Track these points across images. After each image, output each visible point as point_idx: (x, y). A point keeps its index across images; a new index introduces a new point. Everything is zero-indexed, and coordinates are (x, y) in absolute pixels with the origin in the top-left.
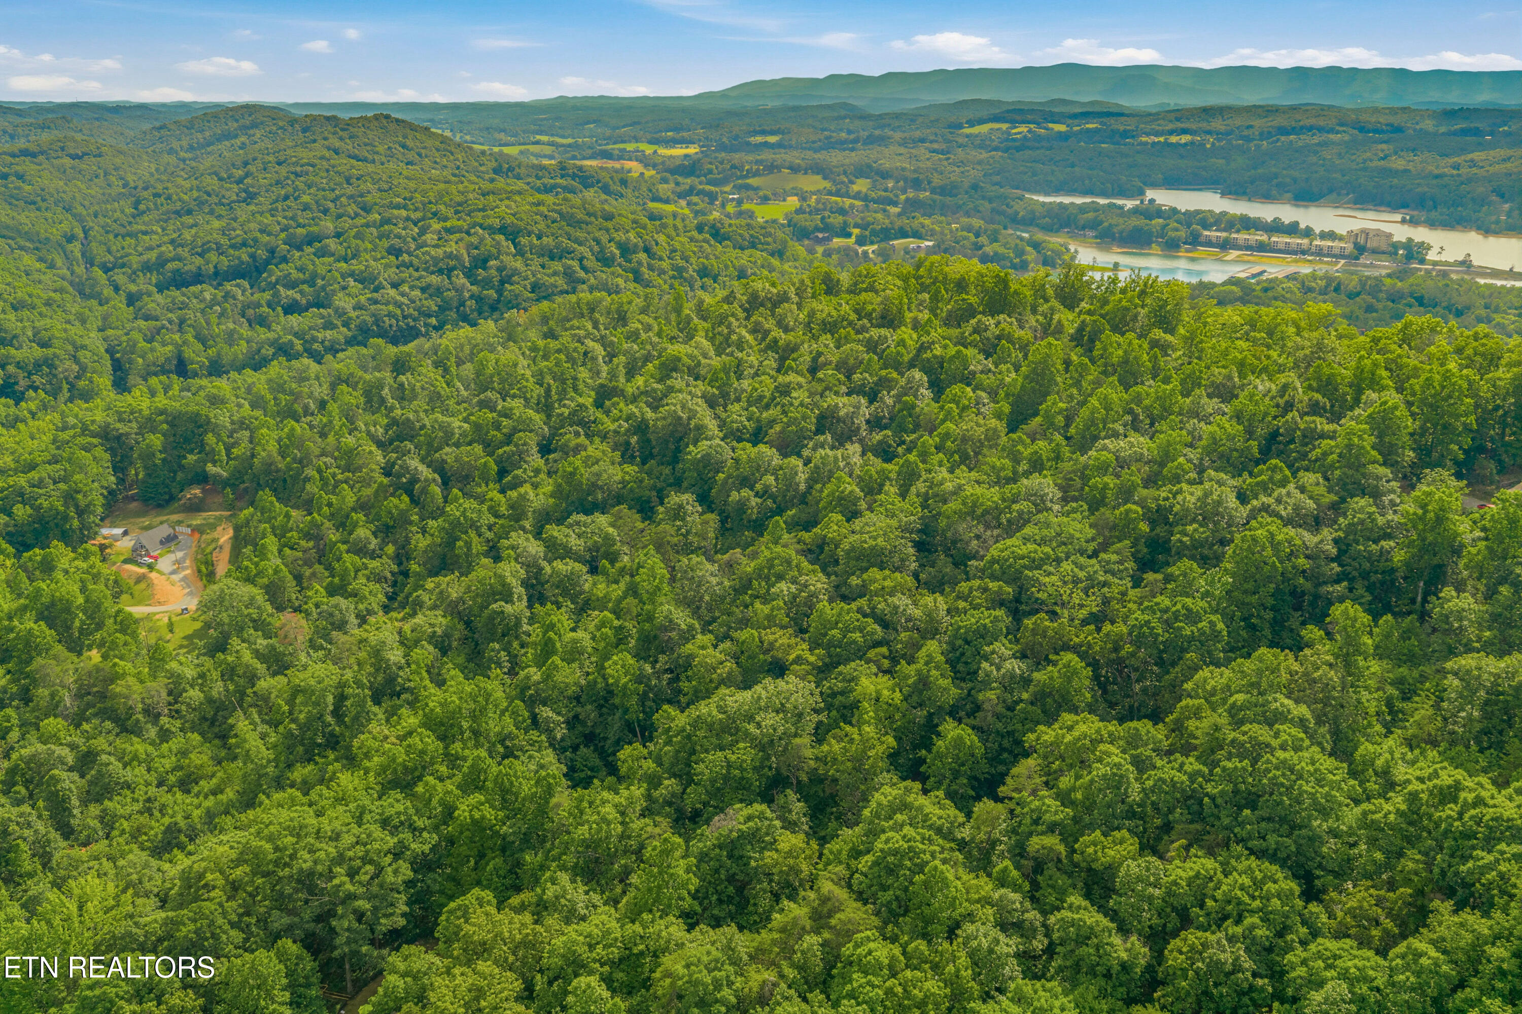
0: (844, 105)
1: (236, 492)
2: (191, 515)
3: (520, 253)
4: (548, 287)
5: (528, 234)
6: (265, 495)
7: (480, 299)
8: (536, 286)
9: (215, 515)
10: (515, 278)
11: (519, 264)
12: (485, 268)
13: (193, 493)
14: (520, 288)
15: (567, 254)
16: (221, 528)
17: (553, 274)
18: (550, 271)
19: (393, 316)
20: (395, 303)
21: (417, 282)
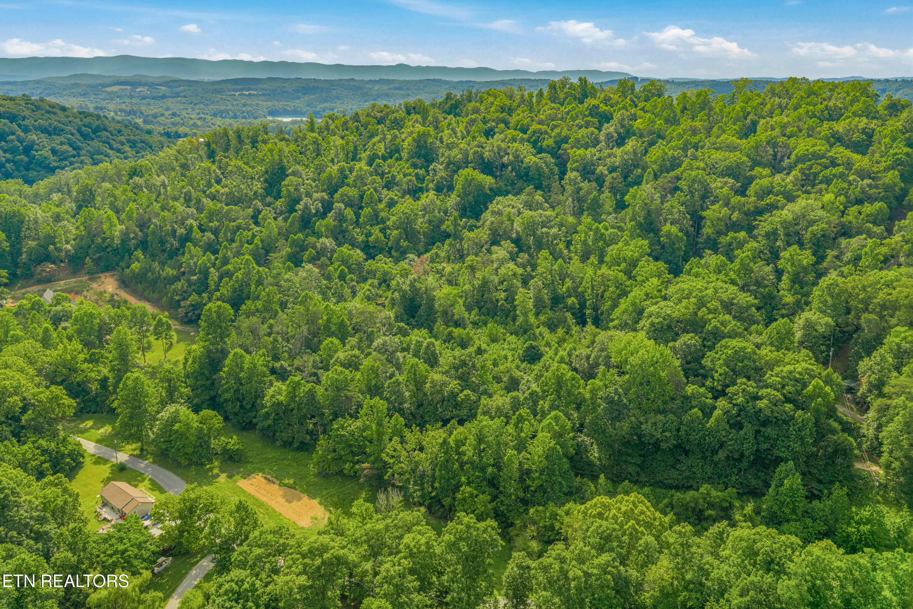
1: (93, 260)
2: (48, 285)
3: (26, 130)
4: (63, 153)
5: (24, 118)
6: (139, 254)
7: (13, 161)
8: (54, 152)
9: (72, 281)
10: (36, 147)
11: (35, 137)
12: (6, 142)
13: (50, 267)
14: (46, 153)
15: (58, 132)
16: (95, 285)
17: (62, 144)
18: (58, 142)
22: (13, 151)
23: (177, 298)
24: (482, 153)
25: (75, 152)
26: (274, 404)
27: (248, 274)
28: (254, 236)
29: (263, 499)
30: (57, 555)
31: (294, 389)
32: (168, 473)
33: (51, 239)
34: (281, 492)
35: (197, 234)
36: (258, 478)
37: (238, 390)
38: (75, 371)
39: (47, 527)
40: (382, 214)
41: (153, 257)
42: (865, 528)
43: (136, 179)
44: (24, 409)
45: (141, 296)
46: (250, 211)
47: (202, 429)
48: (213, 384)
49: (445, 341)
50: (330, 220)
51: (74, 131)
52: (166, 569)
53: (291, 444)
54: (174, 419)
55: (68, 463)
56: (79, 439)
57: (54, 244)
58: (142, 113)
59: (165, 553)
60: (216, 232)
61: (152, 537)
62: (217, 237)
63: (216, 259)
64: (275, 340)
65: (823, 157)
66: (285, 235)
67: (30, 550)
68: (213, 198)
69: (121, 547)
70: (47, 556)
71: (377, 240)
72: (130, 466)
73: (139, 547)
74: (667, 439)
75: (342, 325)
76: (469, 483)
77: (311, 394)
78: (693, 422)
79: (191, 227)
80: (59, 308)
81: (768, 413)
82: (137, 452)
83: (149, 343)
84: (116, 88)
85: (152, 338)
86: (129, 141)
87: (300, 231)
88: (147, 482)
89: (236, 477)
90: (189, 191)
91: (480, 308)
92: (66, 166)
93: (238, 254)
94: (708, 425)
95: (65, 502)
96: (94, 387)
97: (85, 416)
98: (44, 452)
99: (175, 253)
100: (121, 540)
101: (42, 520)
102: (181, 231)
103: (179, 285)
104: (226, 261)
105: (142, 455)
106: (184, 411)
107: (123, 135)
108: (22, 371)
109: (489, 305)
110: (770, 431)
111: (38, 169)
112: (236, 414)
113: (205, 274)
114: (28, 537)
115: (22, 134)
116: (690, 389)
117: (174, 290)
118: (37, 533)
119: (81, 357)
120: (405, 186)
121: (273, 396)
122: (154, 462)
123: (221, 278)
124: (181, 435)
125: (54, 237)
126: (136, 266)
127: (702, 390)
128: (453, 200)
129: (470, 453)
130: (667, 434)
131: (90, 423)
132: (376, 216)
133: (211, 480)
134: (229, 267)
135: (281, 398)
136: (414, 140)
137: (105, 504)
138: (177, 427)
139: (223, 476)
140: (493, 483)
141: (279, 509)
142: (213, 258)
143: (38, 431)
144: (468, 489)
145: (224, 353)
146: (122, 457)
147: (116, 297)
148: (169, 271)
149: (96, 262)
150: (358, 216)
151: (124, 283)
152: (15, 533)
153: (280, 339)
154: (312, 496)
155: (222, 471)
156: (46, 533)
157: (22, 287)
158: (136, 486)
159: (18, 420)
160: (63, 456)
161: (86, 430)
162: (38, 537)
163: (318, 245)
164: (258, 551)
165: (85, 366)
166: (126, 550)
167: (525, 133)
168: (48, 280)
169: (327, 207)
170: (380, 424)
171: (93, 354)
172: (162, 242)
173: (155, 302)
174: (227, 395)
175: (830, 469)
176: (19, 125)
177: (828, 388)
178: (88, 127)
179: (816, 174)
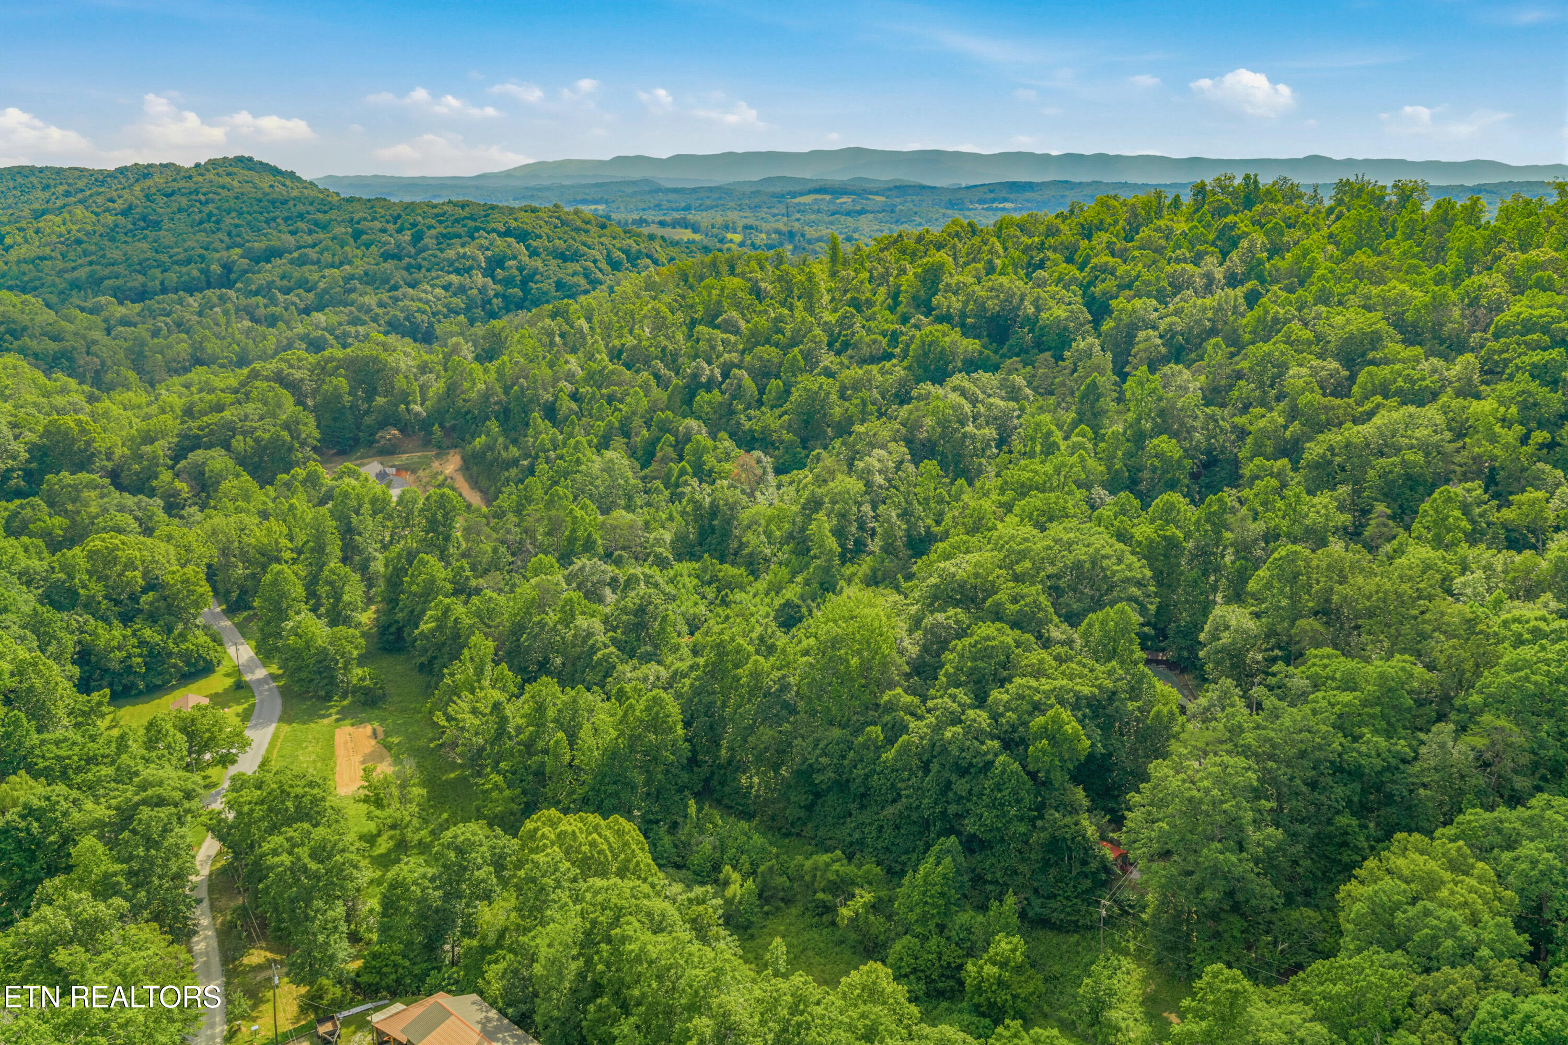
0: (646, 181)
1: (444, 429)
2: (388, 458)
3: (534, 253)
5: (538, 238)
6: (494, 426)
7: (503, 296)
8: (559, 285)
9: (417, 456)
10: (538, 277)
11: (541, 265)
12: (503, 268)
13: (392, 433)
15: (575, 257)
16: (436, 465)
18: (570, 271)
19: (424, 312)
20: (420, 300)
21: (436, 282)
22: (507, 281)
24: (986, 300)
29: (340, 752)
33: (405, 397)
34: (371, 749)
35: (564, 402)
36: (368, 730)
42: (993, 971)
50: (718, 394)
51: (599, 257)
54: (295, 630)
57: (407, 403)
60: (582, 401)
62: (581, 409)
63: (565, 439)
72: (255, 686)
74: (822, 770)
79: (560, 391)
88: (244, 706)
89: (348, 721)
94: (887, 758)
102: (547, 397)
105: (278, 677)
110: (962, 785)
115: (526, 259)
116: (892, 694)
120: (864, 350)
122: (279, 687)
124: (299, 655)
125: (408, 394)
127: (909, 700)
130: (823, 760)
133: (312, 718)
138: (292, 640)
139: (334, 718)
141: (341, 768)
146: (259, 674)
148: (512, 452)
149: (449, 431)
150: (762, 392)
153: (503, 550)
155: (340, 712)
163: (682, 429)
168: (391, 451)
172: (525, 409)
175: (1053, 871)
176: (527, 247)
177: (1071, 726)
178: (626, 252)
179: (1506, 362)
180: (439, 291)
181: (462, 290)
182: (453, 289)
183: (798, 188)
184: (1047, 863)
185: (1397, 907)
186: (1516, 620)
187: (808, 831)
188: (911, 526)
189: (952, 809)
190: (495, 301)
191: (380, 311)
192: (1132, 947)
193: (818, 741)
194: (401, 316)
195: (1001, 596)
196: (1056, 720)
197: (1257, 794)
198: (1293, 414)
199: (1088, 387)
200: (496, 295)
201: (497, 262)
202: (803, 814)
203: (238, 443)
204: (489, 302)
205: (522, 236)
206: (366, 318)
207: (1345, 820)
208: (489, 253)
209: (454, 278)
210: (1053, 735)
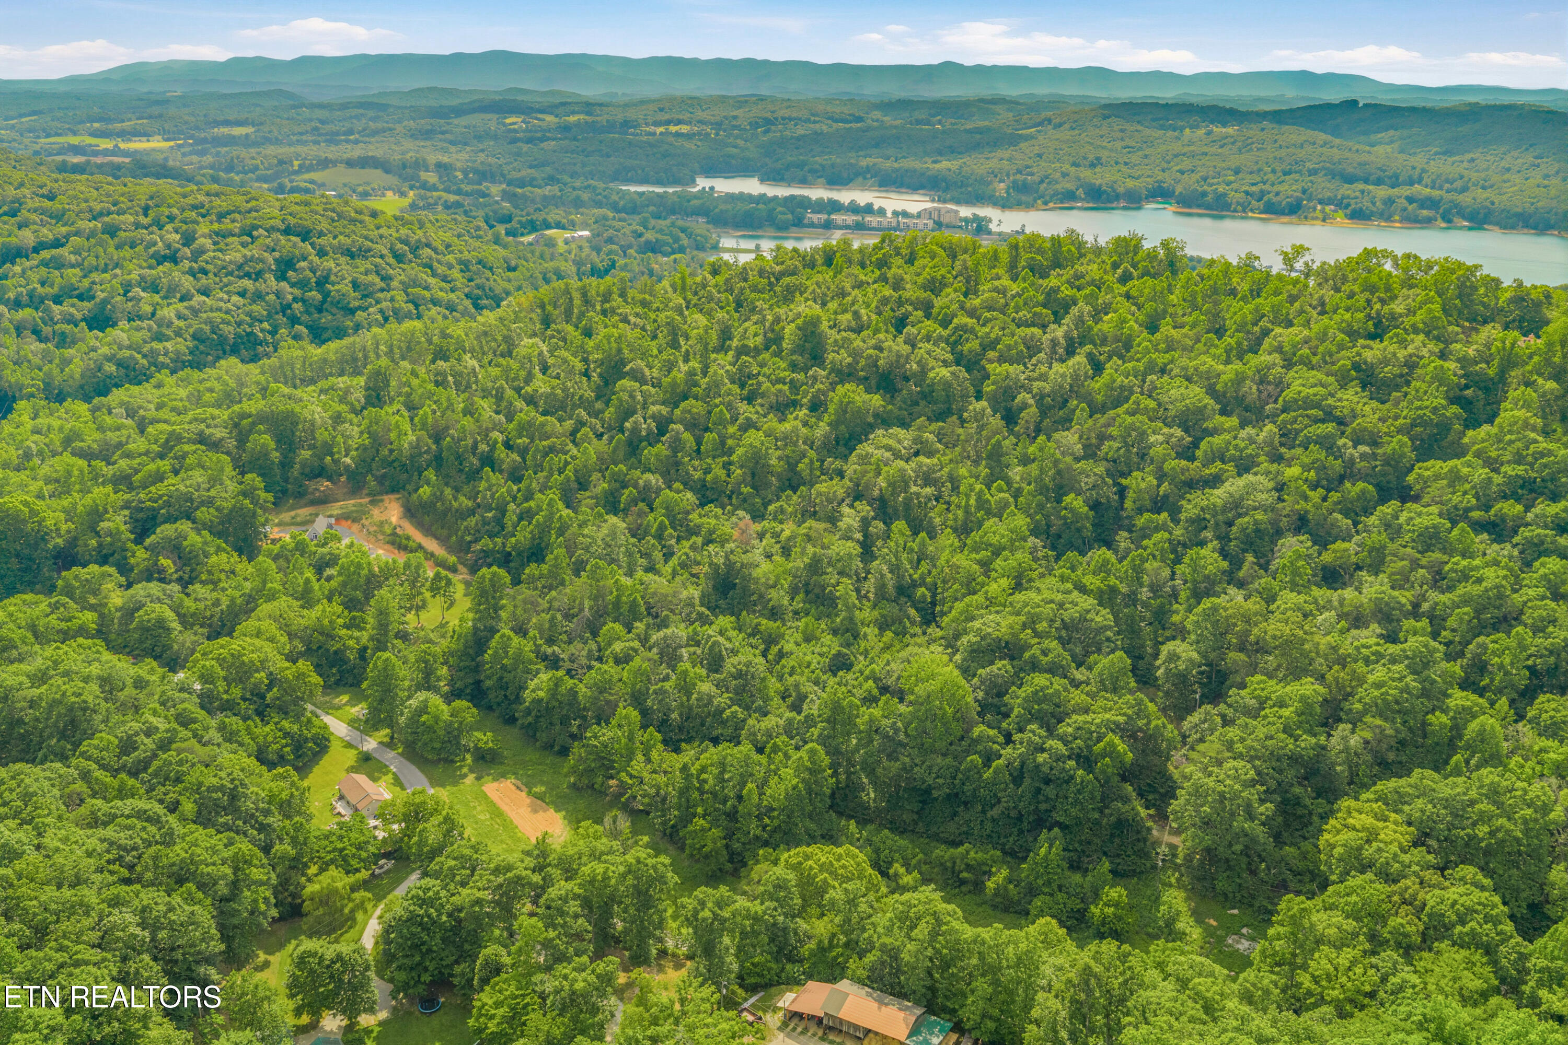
1: (376, 478)
2: (321, 507)
3: (322, 253)
4: (367, 286)
5: (321, 234)
6: (431, 474)
7: (304, 301)
8: (355, 285)
9: (350, 504)
10: (333, 278)
11: (332, 264)
12: (295, 270)
13: (325, 485)
14: (345, 287)
15: (364, 253)
16: (376, 512)
17: (367, 273)
18: (362, 270)
19: (228, 323)
20: (219, 309)
21: (231, 288)
22: (302, 284)
23: (468, 538)
24: (878, 359)
25: (383, 285)
26: (533, 701)
27: (550, 517)
28: (567, 463)
29: (504, 807)
30: (277, 847)
31: (556, 685)
32: (413, 767)
33: (328, 449)
34: (528, 801)
35: (501, 453)
36: (508, 784)
37: (501, 678)
38: (332, 637)
39: (270, 820)
40: (730, 442)
41: (446, 480)
42: (1110, 911)
43: (440, 363)
44: (270, 687)
45: (428, 531)
46: (569, 424)
47: (451, 722)
48: (477, 666)
49: (749, 635)
50: (662, 449)
51: (385, 252)
52: (388, 872)
53: (552, 747)
54: (423, 709)
55: (310, 749)
56: (328, 720)
57: (332, 454)
58: (503, 176)
59: (387, 855)
60: (523, 452)
61: (375, 838)
62: (524, 460)
63: (519, 490)
64: (553, 618)
65: (1318, 406)
66: (603, 465)
67: (253, 842)
68: (531, 401)
69: (340, 846)
70: (266, 849)
71: (716, 480)
72: (376, 755)
73: (359, 848)
74: (939, 787)
75: (633, 605)
76: (704, 817)
77: (573, 693)
78: (969, 770)
79: (496, 442)
80: (325, 550)
81: (1045, 769)
82: (387, 740)
83: (424, 601)
84: (476, 120)
85: (428, 595)
86: (460, 262)
87: (625, 460)
88: (390, 776)
89: (486, 778)
90: (502, 387)
91: (807, 593)
92: (371, 305)
93: (544, 488)
94: (985, 776)
95: (292, 795)
96: (351, 656)
97: (341, 689)
98: (286, 734)
99: (474, 475)
100: (341, 838)
101: (267, 813)
102: (483, 447)
103: (472, 521)
104: (529, 497)
105: (390, 745)
106: (436, 702)
107: (452, 252)
108: (272, 640)
109: (817, 591)
110: (1050, 791)
111: (334, 310)
112: (499, 704)
113: (502, 510)
114: (252, 827)
115: (316, 259)
116: (979, 730)
117: (466, 528)
118: (261, 824)
119: (340, 621)
120: (773, 399)
121: (533, 691)
122: (401, 754)
123: (521, 519)
124: (430, 729)
125: (332, 446)
126: (425, 491)
127: (992, 732)
128: (822, 429)
129: (711, 782)
130: (939, 781)
131: (345, 698)
132: (723, 443)
133: (456, 780)
134: (532, 504)
135: (541, 694)
136: (799, 328)
137: (341, 798)
138: (424, 718)
139: (472, 777)
140: (732, 816)
141: (517, 821)
142: (515, 488)
143: (284, 712)
144: (702, 822)
145: (493, 631)
146: (370, 744)
147: (398, 531)
148: (465, 502)
149: (381, 480)
150: (699, 443)
151: (410, 512)
152: (240, 823)
153: (559, 617)
154: (558, 810)
155: (471, 771)
156: (269, 825)
157: (292, 508)
158: (374, 780)
159: (263, 697)
160: (306, 740)
161: (339, 708)
162: (262, 828)
163: (641, 482)
164: (453, 863)
165: (344, 632)
166: (344, 849)
167: (946, 328)
168: (323, 501)
169: (663, 426)
170: (631, 739)
171: (354, 618)
172: (460, 458)
173: (443, 541)
174: (489, 683)
175: (1117, 841)
176: (313, 245)
177: (1121, 747)
178: (405, 242)
179: (1298, 432)
180: (235, 298)
181: (258, 296)
182: (248, 295)
183: (455, 102)
184: (1112, 835)
185: (1360, 849)
186: (1364, 646)
187: (921, 827)
188: (900, 577)
189: (1043, 807)
190: (295, 306)
191: (182, 324)
192: (1173, 880)
193: (930, 767)
194: (207, 328)
195: (1036, 651)
196: (1111, 744)
197: (1253, 783)
198: (1161, 476)
199: (994, 447)
200: (295, 299)
201: (285, 266)
202: (915, 817)
203: (203, 514)
204: (289, 306)
205: (305, 235)
206: (169, 333)
207: (1297, 790)
208: (277, 254)
209: (247, 283)
210: (1110, 752)
